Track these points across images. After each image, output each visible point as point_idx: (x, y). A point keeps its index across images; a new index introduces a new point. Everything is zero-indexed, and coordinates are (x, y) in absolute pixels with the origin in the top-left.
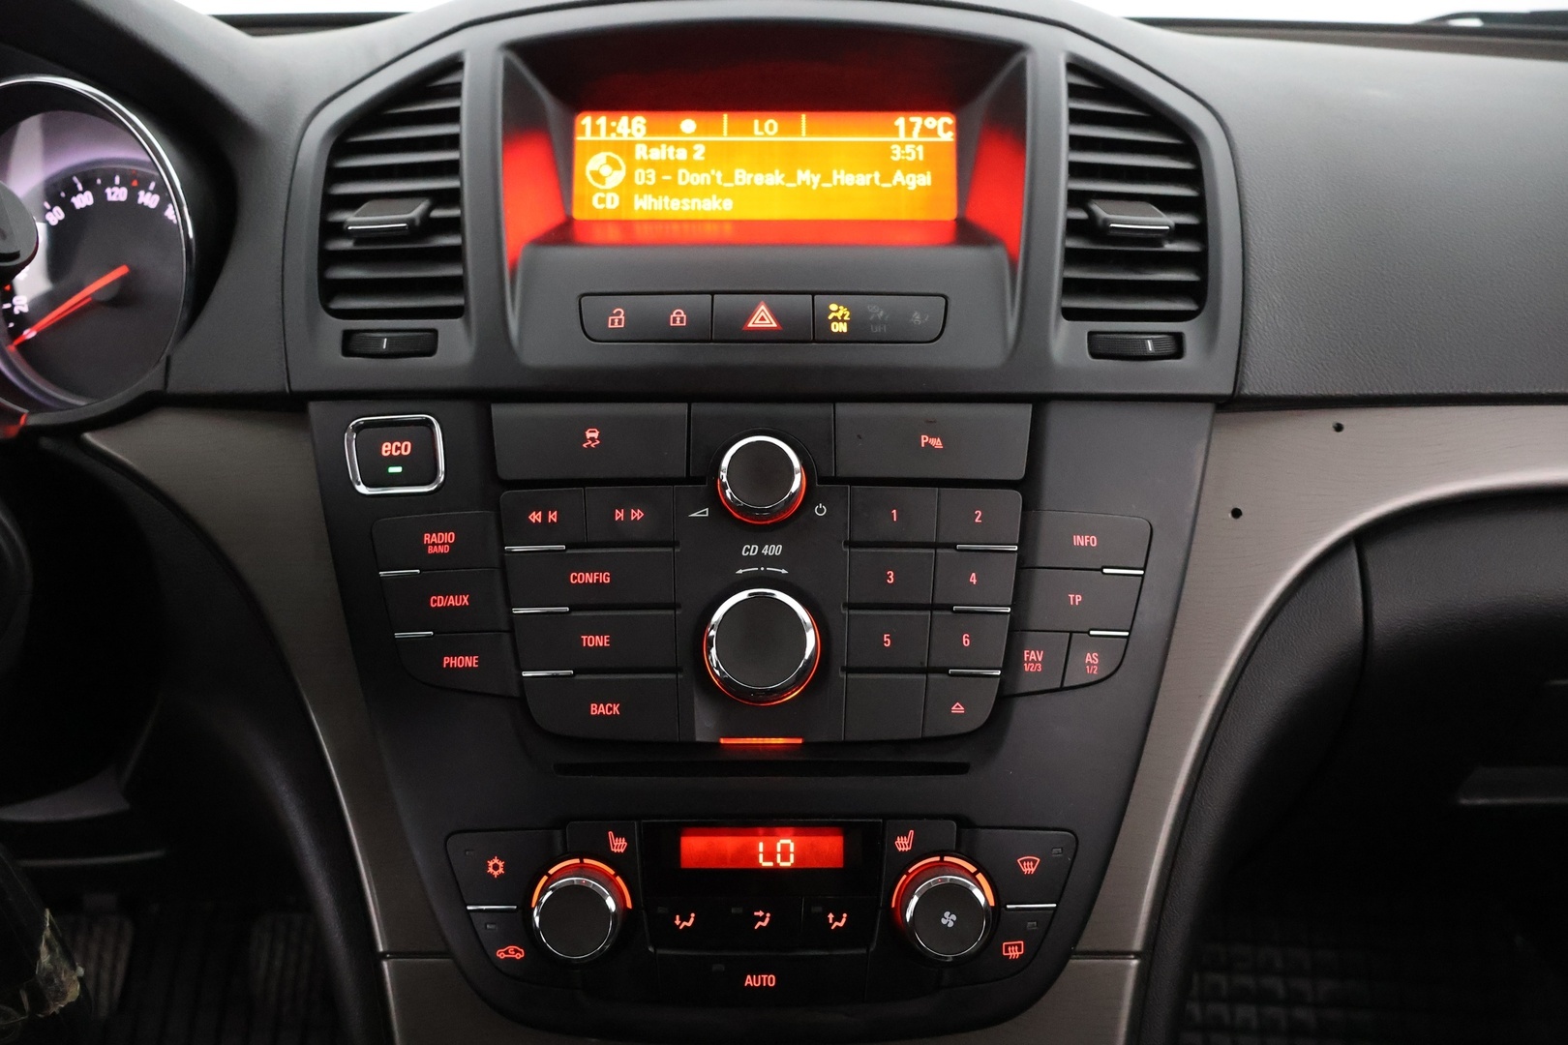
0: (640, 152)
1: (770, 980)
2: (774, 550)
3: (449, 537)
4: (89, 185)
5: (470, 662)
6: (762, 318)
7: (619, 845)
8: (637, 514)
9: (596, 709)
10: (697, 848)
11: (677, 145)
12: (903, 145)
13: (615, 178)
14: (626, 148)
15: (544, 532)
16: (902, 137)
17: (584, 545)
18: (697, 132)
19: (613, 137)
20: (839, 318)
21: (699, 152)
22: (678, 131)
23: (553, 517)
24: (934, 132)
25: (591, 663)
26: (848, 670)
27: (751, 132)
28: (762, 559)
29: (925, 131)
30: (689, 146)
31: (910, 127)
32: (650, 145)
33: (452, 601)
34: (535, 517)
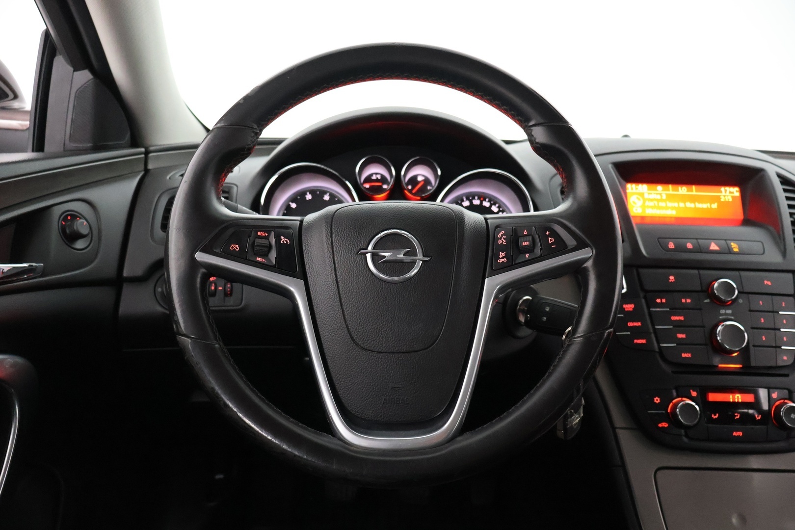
0: (646, 196)
1: (740, 434)
2: (729, 312)
3: (632, 306)
4: (468, 199)
5: (644, 341)
6: (714, 247)
7: (694, 394)
8: (689, 301)
9: (684, 355)
10: (713, 397)
11: (657, 194)
12: (725, 196)
13: (640, 203)
14: (642, 195)
15: (661, 305)
16: (723, 193)
17: (676, 309)
18: (662, 191)
19: (637, 191)
20: (735, 247)
21: (664, 197)
22: (657, 190)
23: (664, 301)
24: (733, 193)
25: (680, 342)
26: (754, 346)
27: (678, 191)
28: (726, 314)
29: (731, 192)
30: (661, 194)
31: (726, 191)
32: (649, 194)
33: (636, 324)
34: (658, 301)
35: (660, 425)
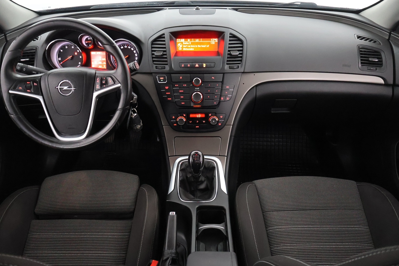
0: (184, 43)
1: (198, 127)
2: (198, 88)
3: (168, 87)
4: (123, 46)
5: (170, 99)
6: (197, 66)
7: (185, 115)
8: (185, 85)
9: (182, 103)
10: (191, 116)
11: (188, 42)
12: (212, 42)
13: (181, 46)
14: (182, 43)
15: (177, 87)
16: (212, 41)
17: (181, 88)
18: (190, 41)
19: (181, 42)
20: (204, 65)
21: (190, 43)
22: (188, 41)
23: (178, 85)
24: (215, 41)
25: (182, 99)
26: (205, 100)
27: (195, 41)
28: (197, 89)
29: (214, 41)
30: (189, 42)
31: (213, 40)
32: (185, 42)
33: (168, 93)
34: (176, 85)
35: (174, 125)
